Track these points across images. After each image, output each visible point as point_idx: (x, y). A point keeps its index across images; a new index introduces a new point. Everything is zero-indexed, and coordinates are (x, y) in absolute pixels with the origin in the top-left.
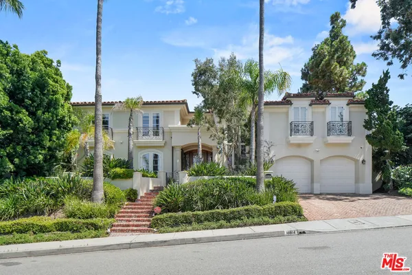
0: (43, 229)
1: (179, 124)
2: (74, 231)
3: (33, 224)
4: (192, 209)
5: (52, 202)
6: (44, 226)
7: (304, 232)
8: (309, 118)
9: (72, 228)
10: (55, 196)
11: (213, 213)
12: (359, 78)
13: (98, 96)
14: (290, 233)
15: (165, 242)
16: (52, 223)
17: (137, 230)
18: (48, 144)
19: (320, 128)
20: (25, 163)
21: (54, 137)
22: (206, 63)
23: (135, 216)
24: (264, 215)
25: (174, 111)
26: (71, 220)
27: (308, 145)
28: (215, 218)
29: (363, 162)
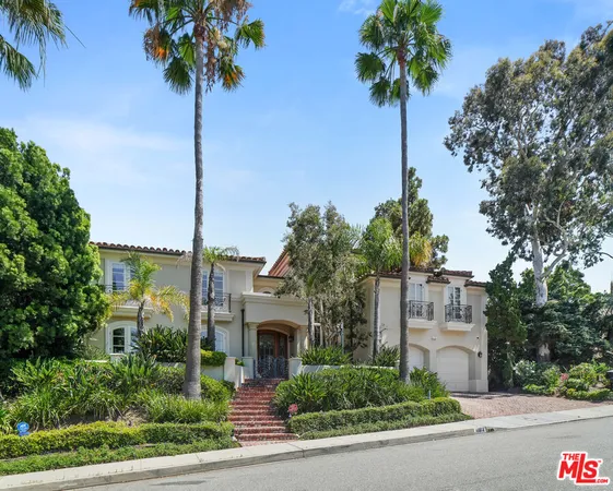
0: (125, 440)
1: (252, 292)
2: (178, 442)
3: (105, 433)
4: (335, 407)
5: (120, 398)
6: (127, 435)
7: (492, 430)
8: (427, 298)
9: (175, 437)
10: (123, 390)
11: (367, 412)
12: (440, 255)
13: (197, 240)
14: (479, 430)
15: (347, 446)
16: (138, 430)
17: (274, 437)
18: (84, 305)
19: (439, 311)
20: (53, 334)
21: (92, 295)
22: (308, 211)
23: (255, 419)
24: (426, 413)
25: (244, 272)
26: (166, 425)
27: (423, 330)
28: (371, 418)
29: (480, 354)
